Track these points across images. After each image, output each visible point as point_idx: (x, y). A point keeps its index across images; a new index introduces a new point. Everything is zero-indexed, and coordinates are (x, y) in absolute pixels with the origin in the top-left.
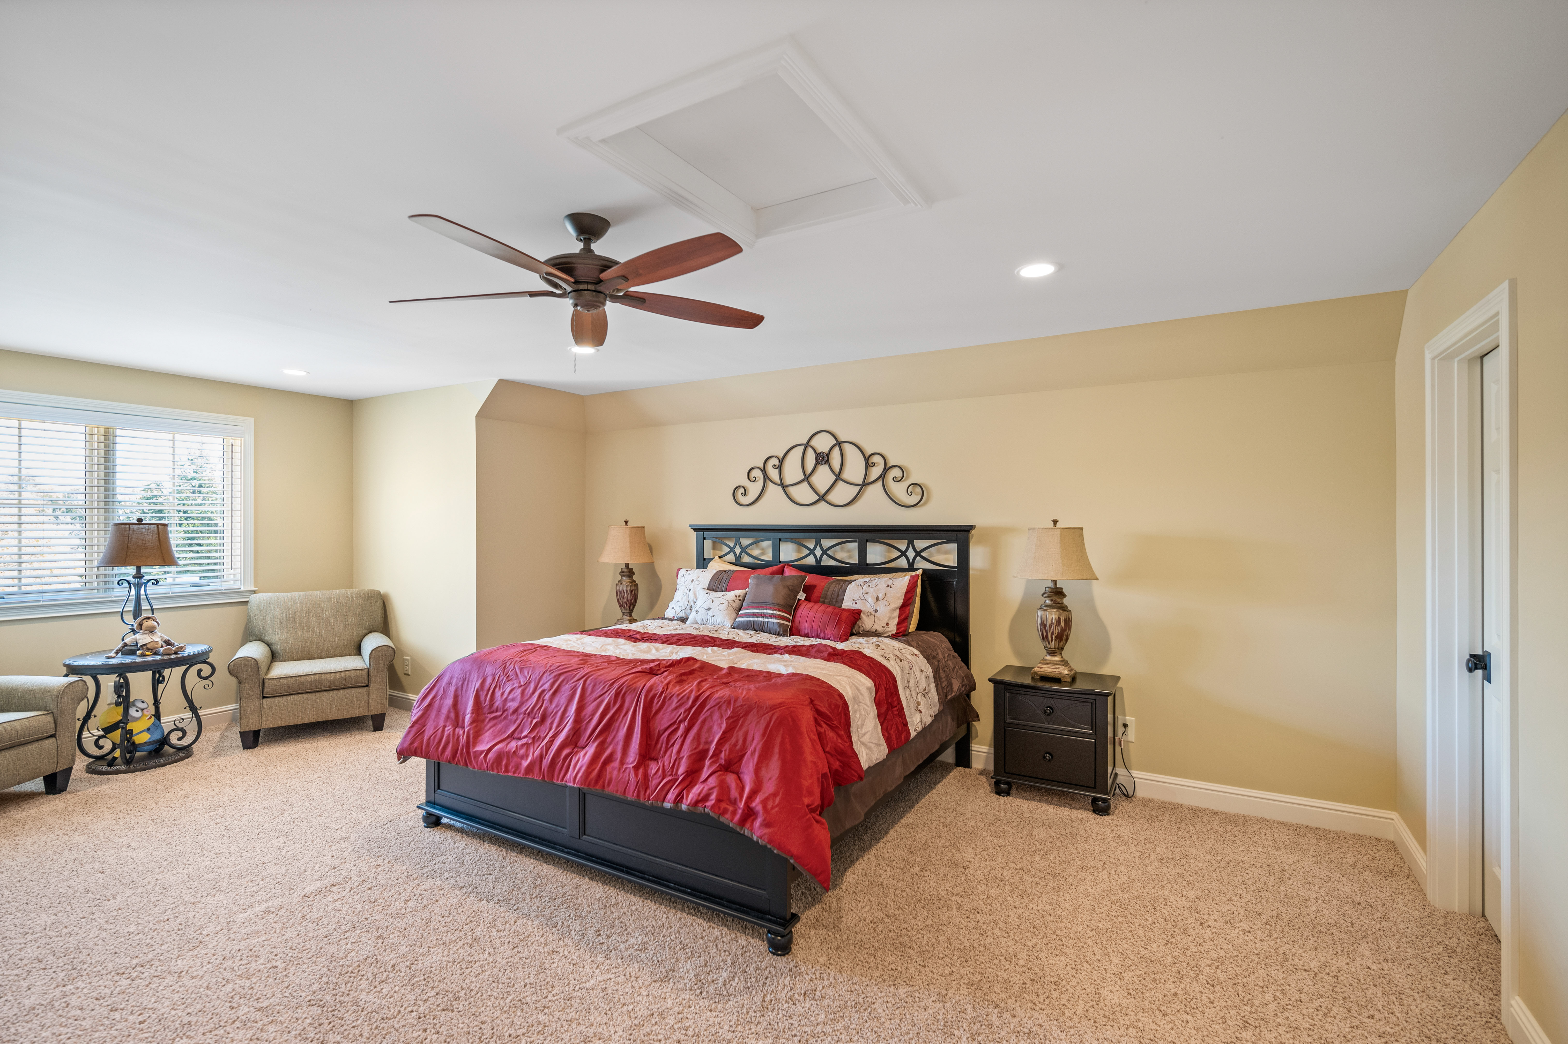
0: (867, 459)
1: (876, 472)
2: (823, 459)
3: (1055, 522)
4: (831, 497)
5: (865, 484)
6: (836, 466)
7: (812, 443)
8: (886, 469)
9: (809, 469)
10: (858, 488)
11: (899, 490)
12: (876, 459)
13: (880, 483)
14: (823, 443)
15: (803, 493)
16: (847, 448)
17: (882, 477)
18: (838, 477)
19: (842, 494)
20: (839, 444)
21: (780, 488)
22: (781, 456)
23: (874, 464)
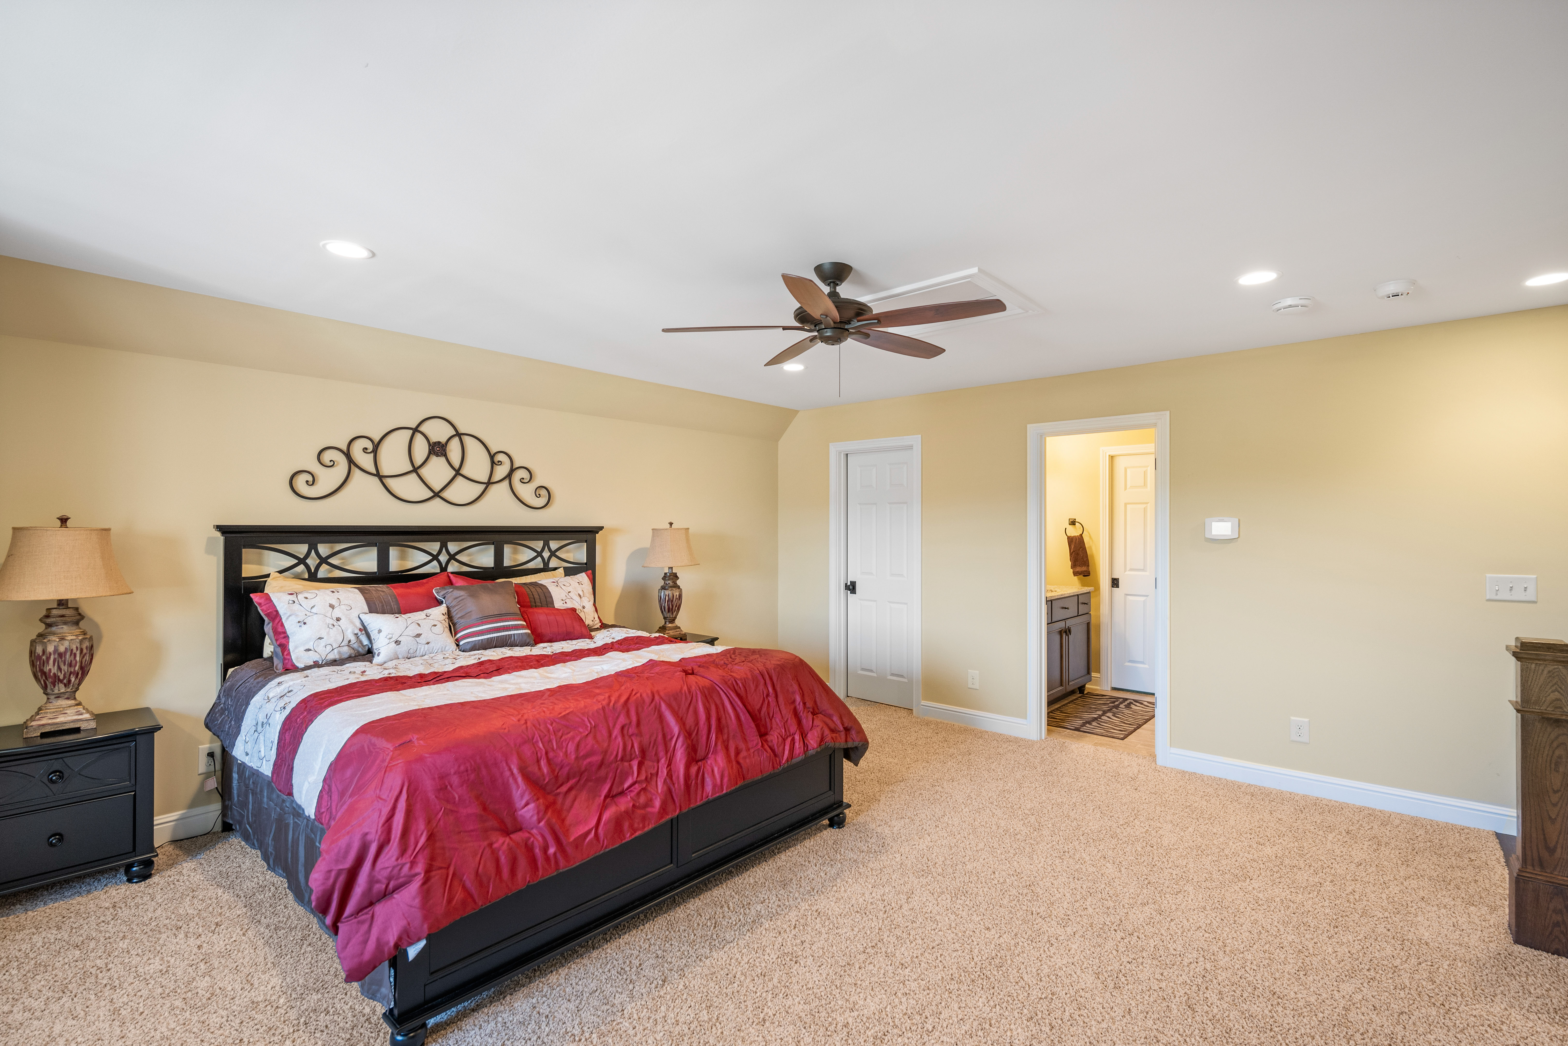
0: (492, 457)
1: (501, 471)
2: (438, 449)
3: (671, 524)
4: (446, 494)
5: (489, 483)
6: (456, 461)
7: (423, 428)
8: (512, 470)
9: (419, 459)
10: (480, 488)
11: (526, 492)
12: (500, 457)
13: (506, 482)
14: (438, 432)
15: (410, 487)
16: (467, 440)
17: (509, 476)
18: (458, 472)
19: (461, 491)
20: (459, 435)
21: (376, 479)
22: (377, 438)
23: (500, 463)
